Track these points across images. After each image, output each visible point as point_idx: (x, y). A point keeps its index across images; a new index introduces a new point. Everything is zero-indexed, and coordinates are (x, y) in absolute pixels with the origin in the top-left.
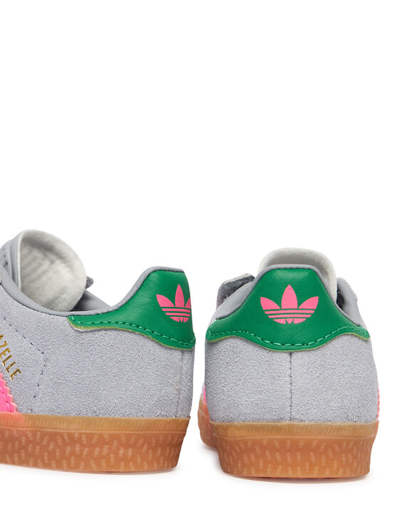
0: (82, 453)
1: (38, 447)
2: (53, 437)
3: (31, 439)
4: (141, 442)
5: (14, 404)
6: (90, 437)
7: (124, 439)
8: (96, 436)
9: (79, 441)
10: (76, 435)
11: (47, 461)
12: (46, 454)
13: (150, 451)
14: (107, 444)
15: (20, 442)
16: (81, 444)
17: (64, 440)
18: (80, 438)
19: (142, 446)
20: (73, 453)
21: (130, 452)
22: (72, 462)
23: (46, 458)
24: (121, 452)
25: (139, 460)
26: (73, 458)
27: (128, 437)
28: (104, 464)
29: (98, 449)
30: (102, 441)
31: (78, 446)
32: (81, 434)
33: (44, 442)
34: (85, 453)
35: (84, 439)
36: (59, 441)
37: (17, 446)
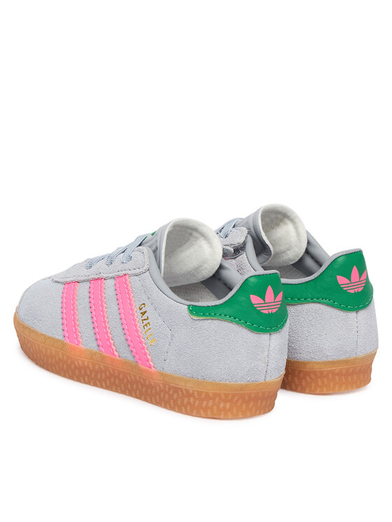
0: (194, 404)
1: (167, 395)
2: (176, 390)
3: (163, 389)
4: (236, 399)
5: (151, 363)
6: (200, 393)
7: (223, 396)
8: (204, 394)
9: (192, 395)
10: (191, 391)
11: (172, 405)
12: (172, 401)
13: (244, 405)
14: (211, 399)
15: (156, 389)
16: (194, 398)
17: (183, 394)
18: (193, 393)
19: (237, 401)
20: (189, 403)
21: (228, 405)
22: (189, 409)
23: (172, 403)
24: (222, 405)
25: (235, 411)
26: (189, 406)
27: (227, 395)
28: (209, 413)
29: (205, 402)
30: (208, 397)
31: (192, 398)
32: (194, 391)
33: (171, 392)
34: (196, 404)
35: (196, 394)
36: (180, 393)
37: (154, 391)
